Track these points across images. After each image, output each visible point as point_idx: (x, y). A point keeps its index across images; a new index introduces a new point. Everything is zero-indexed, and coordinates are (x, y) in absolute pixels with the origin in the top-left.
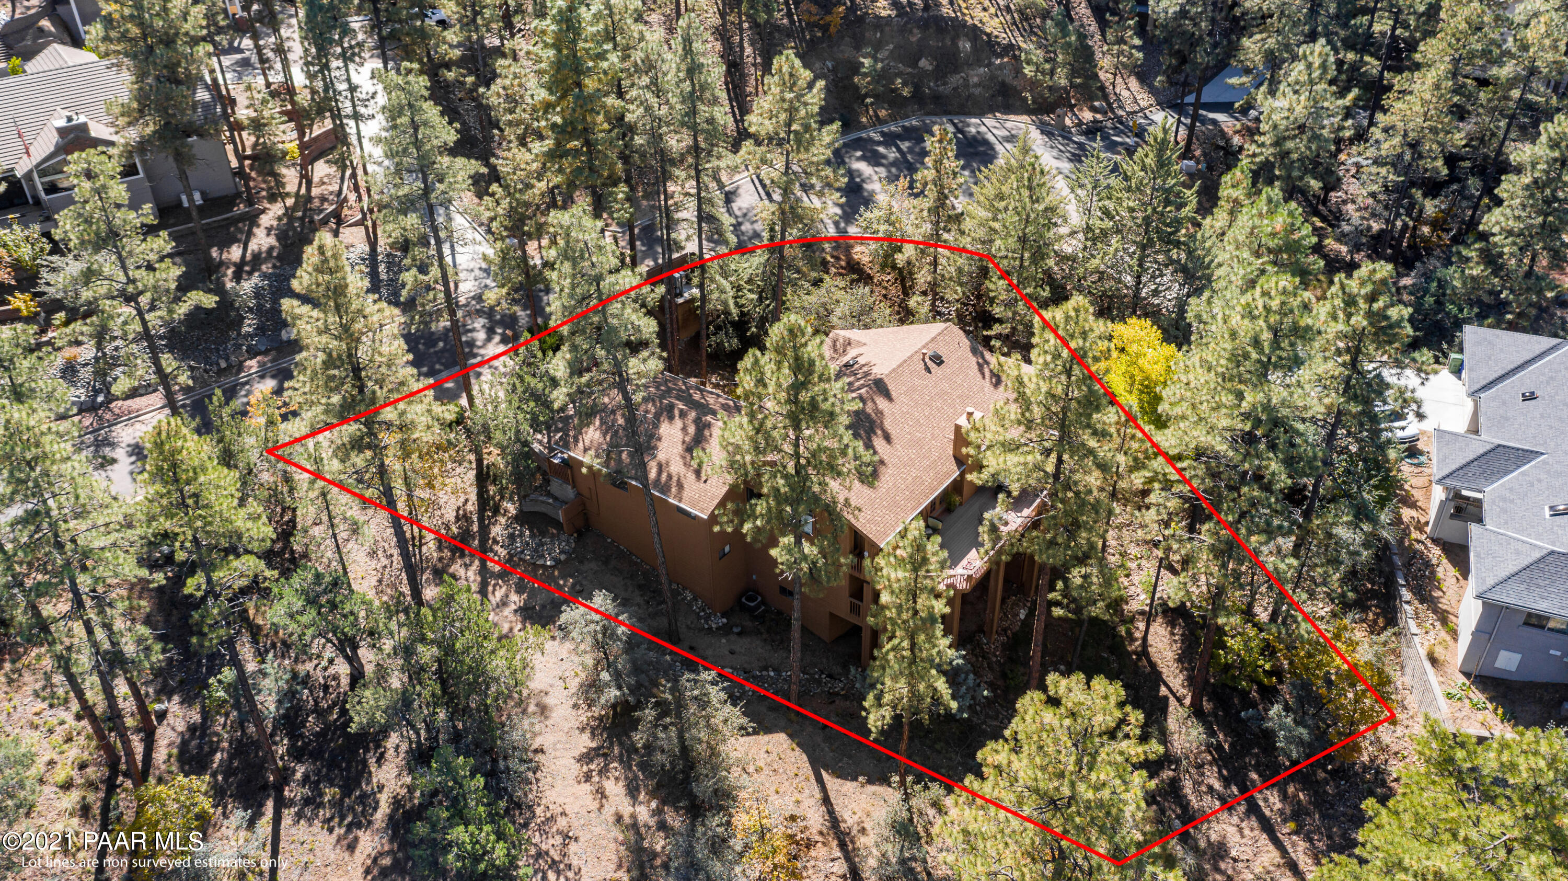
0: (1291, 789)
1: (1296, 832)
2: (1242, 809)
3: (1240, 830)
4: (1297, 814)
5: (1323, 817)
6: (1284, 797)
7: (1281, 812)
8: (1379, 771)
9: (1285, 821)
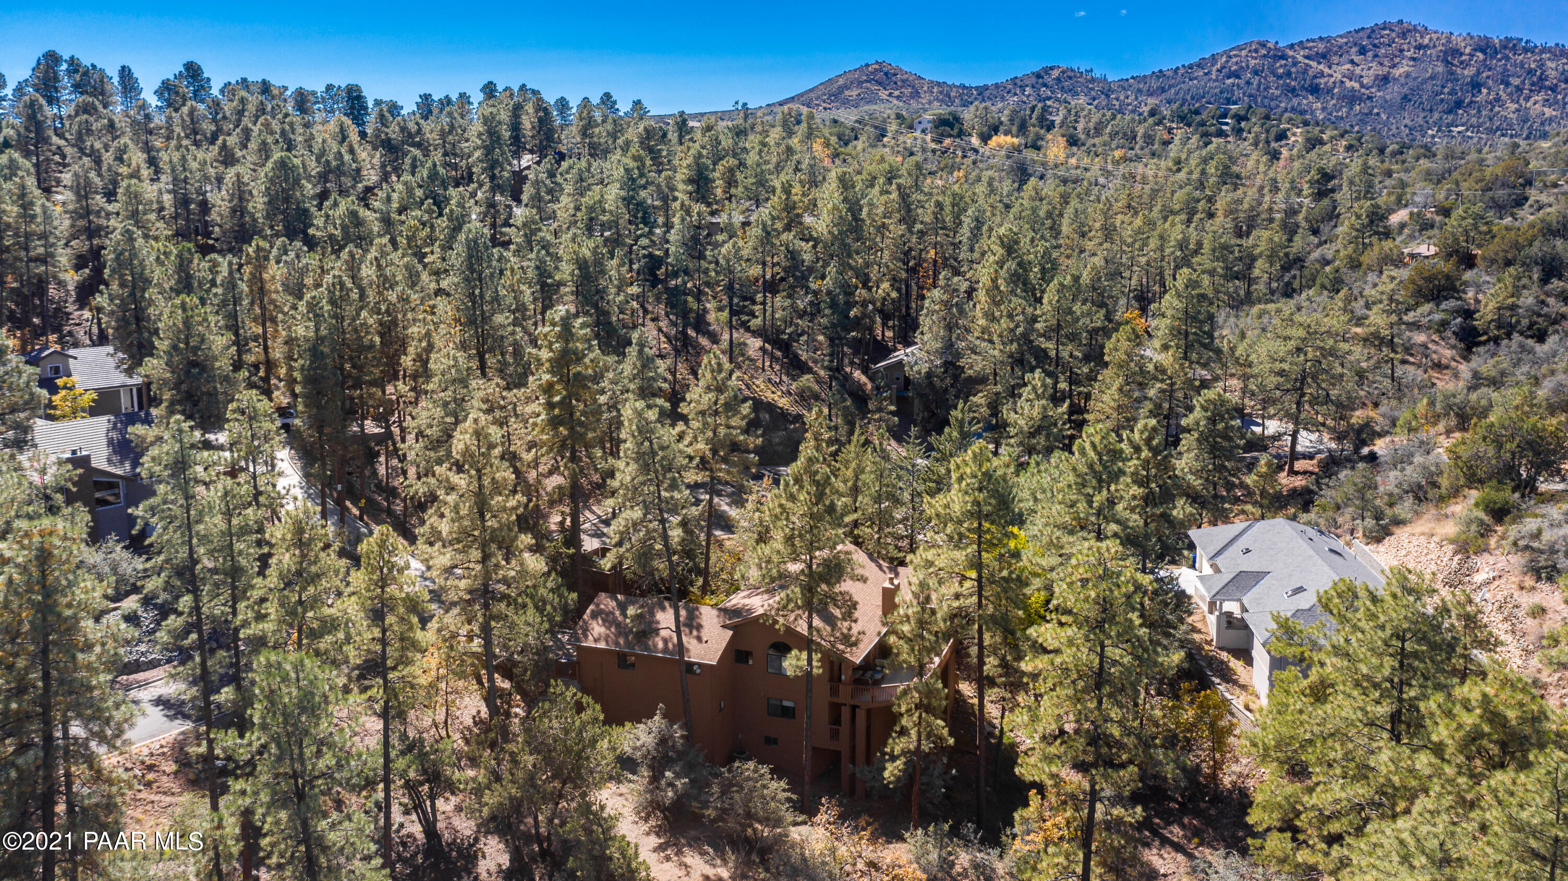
0: (1186, 821)
1: (1201, 844)
2: (1157, 843)
3: (1161, 856)
4: (1196, 833)
5: (1215, 829)
6: (1183, 826)
7: (1185, 836)
8: (1240, 789)
9: (1190, 841)
